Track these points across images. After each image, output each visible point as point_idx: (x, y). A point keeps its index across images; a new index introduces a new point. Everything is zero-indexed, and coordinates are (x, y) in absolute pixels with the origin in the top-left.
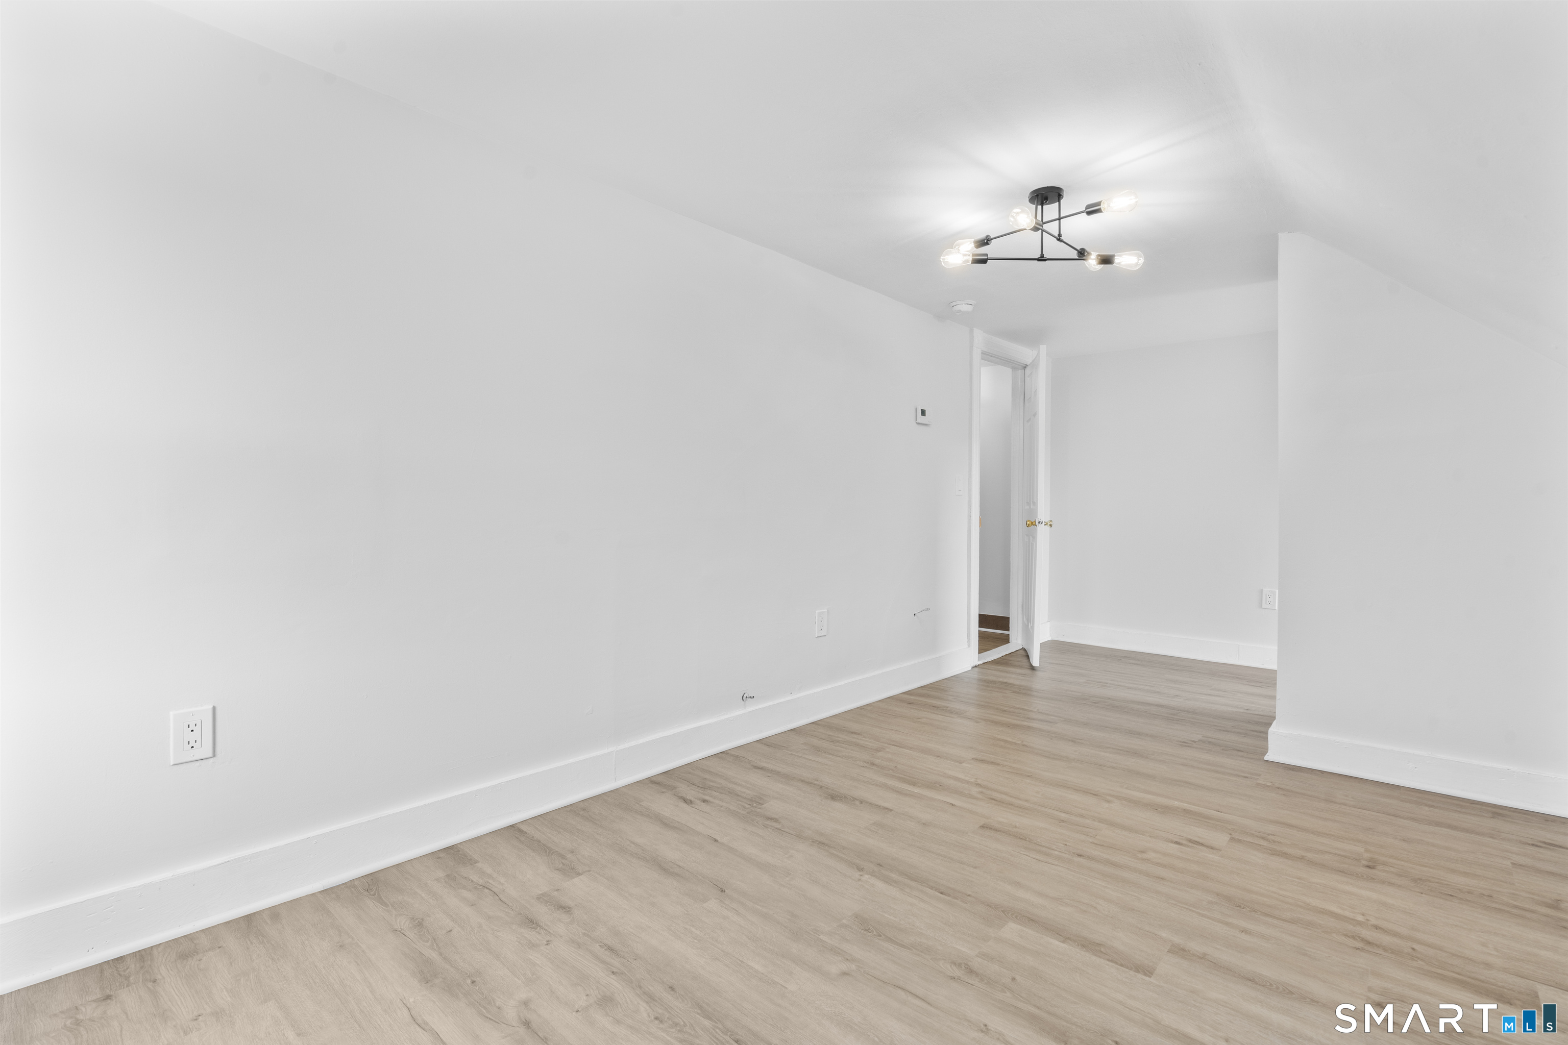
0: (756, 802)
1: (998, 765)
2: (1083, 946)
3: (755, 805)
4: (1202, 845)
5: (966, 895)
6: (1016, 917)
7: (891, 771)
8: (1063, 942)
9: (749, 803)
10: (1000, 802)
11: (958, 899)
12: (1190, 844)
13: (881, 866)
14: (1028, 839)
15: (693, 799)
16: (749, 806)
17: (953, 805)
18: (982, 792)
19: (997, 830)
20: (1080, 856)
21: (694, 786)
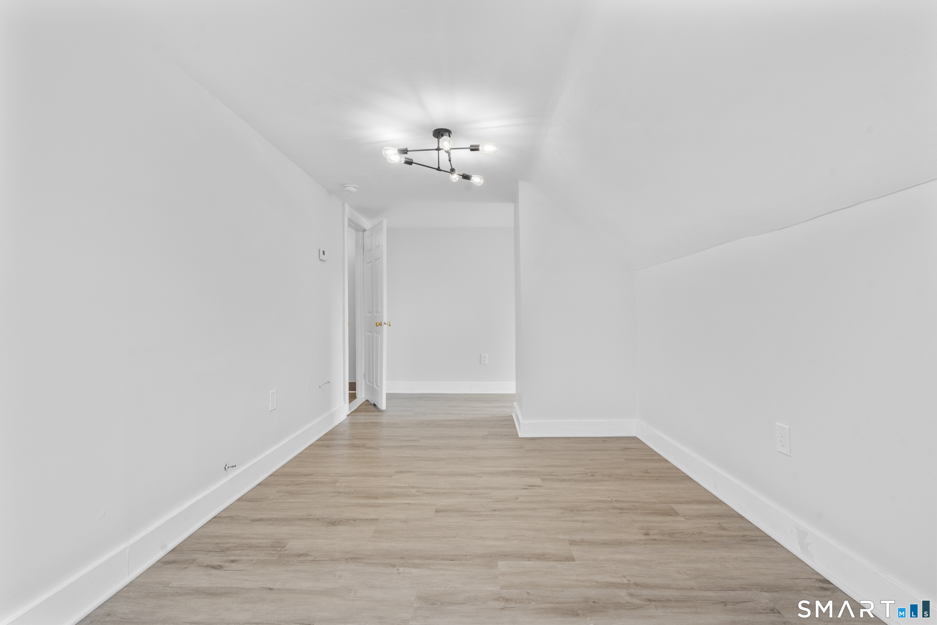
0: (279, 547)
1: (412, 472)
2: (539, 559)
3: (279, 549)
4: (534, 486)
5: (464, 555)
6: (498, 557)
7: (355, 494)
8: (529, 561)
9: (273, 549)
10: (433, 494)
11: (463, 560)
12: (530, 487)
13: (403, 558)
14: (464, 511)
15: (220, 564)
16: (275, 552)
17: (409, 504)
18: (418, 491)
19: (446, 511)
20: (495, 510)
21: (213, 553)
